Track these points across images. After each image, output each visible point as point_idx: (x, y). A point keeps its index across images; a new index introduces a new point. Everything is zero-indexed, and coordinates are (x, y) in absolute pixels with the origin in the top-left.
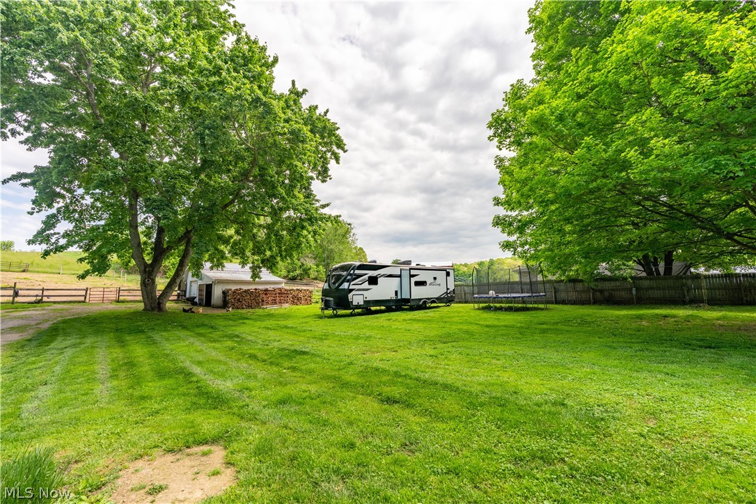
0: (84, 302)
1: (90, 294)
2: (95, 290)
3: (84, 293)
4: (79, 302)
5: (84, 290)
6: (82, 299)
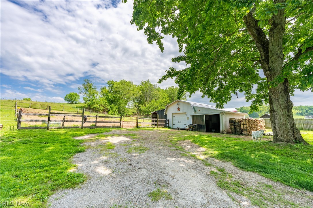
0: (120, 127)
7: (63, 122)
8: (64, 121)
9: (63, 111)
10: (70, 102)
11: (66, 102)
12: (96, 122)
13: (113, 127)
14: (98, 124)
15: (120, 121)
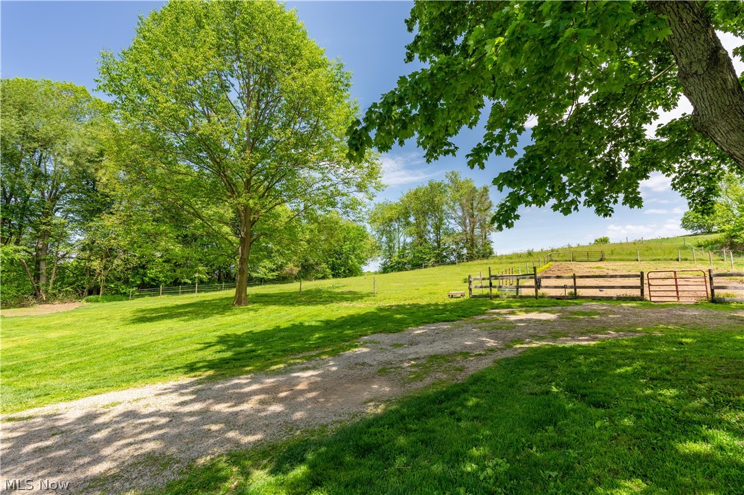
0: (641, 298)
1: (649, 285)
2: (659, 275)
3: (637, 282)
4: (633, 299)
5: (637, 276)
6: (637, 293)
7: (517, 289)
8: (518, 287)
9: (637, 260)
10: (699, 231)
11: (689, 232)
12: (575, 287)
13: (619, 299)
14: (581, 292)
15: (639, 285)
